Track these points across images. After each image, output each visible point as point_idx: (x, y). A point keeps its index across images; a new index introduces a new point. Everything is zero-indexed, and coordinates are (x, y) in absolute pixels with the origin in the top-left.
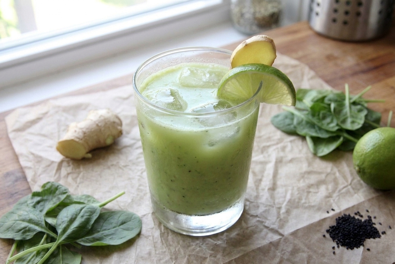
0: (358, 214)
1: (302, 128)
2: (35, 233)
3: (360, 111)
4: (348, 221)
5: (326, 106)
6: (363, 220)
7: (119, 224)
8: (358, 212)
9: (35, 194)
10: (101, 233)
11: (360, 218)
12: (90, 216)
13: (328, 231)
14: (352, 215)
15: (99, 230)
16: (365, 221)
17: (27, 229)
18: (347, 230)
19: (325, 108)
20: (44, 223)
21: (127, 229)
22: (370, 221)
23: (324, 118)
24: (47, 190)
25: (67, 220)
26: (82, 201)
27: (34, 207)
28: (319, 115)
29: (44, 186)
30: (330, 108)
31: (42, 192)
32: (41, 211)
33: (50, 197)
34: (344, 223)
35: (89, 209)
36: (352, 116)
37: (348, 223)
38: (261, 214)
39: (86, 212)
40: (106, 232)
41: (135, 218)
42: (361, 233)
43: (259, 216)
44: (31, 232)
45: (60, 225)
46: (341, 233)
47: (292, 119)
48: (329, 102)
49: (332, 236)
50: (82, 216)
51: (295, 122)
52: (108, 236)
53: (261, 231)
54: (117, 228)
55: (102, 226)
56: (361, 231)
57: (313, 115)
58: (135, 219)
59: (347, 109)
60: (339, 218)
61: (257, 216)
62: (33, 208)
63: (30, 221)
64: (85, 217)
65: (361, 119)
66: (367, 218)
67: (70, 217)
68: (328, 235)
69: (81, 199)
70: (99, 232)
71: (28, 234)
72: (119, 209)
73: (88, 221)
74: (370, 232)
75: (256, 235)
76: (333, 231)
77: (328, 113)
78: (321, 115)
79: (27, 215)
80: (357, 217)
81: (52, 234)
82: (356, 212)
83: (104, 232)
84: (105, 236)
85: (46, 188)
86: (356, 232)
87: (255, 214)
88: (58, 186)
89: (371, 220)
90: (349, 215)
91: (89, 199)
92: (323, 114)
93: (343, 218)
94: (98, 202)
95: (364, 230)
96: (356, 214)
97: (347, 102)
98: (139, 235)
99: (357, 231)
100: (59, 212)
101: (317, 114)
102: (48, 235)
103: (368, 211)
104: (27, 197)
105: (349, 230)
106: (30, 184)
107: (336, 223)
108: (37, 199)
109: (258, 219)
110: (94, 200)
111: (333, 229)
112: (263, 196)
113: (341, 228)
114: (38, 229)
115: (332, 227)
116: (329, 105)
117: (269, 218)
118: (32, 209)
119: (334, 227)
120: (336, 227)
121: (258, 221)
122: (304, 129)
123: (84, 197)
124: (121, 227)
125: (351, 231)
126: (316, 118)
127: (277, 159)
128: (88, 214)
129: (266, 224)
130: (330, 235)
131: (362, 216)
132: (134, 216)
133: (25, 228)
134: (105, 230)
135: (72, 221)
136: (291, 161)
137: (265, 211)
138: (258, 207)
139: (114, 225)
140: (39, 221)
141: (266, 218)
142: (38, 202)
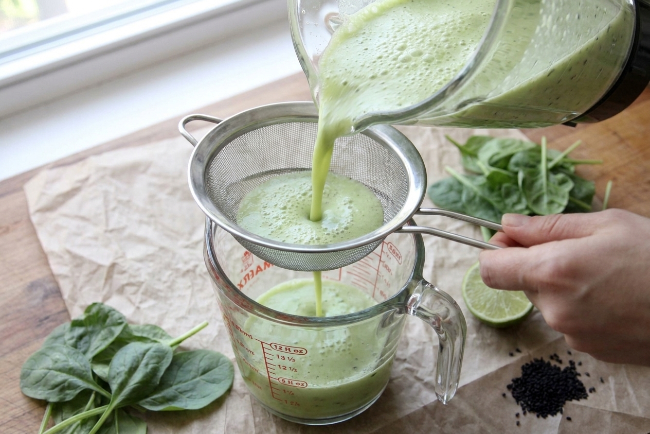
0: (555, 358)
1: (474, 208)
2: (78, 391)
3: (562, 182)
4: (540, 371)
5: (511, 175)
6: (563, 367)
7: (200, 372)
8: (555, 355)
9: (76, 324)
10: (174, 387)
11: (558, 365)
12: (157, 363)
13: (509, 387)
14: (546, 360)
15: (172, 382)
16: (565, 371)
17: (66, 384)
18: (538, 387)
19: (509, 177)
20: (90, 374)
21: (213, 382)
22: (573, 371)
23: (508, 194)
24: (93, 316)
25: (124, 369)
26: (145, 335)
27: (75, 346)
28: (500, 189)
29: (88, 310)
30: (516, 179)
31: (86, 319)
32: (85, 353)
33: (98, 327)
34: (534, 374)
35: (157, 354)
36: (550, 192)
37: (540, 375)
38: (411, 357)
39: (152, 358)
40: (182, 386)
41: (224, 362)
42: (558, 392)
43: (408, 360)
44: (72, 389)
45: (114, 378)
46: (530, 391)
47: (460, 192)
48: (516, 169)
49: (515, 395)
50: (147, 365)
51: (464, 197)
52: (184, 393)
53: (410, 386)
54: (198, 379)
55: (175, 377)
56: (559, 389)
57: (491, 190)
58: (224, 365)
59: (543, 179)
60: (527, 364)
61: (405, 360)
62: (73, 348)
63: (71, 371)
64: (150, 366)
65: (563, 197)
66: (569, 365)
67: (128, 366)
68: (509, 394)
69: (143, 331)
70: (171, 386)
71: (68, 392)
72: (201, 348)
73: (155, 371)
74: (572, 390)
75: (403, 394)
76: (517, 387)
77: (514, 187)
78: (503, 190)
79: (65, 361)
80: (553, 363)
81: (104, 392)
82: (552, 354)
83: (178, 386)
84: (181, 393)
85: (91, 314)
86: (551, 390)
87: (403, 358)
88: (110, 311)
89: (574, 368)
90: (542, 360)
91: (156, 331)
92: (507, 188)
93: (532, 365)
94: (170, 337)
95: (563, 387)
96: (552, 358)
97: (543, 167)
98: (230, 391)
99: (553, 390)
100: (113, 355)
101: (497, 187)
102: (97, 394)
103: (570, 353)
104: (62, 326)
105: (541, 388)
106: (67, 304)
107: (522, 373)
108: (79, 331)
109: (406, 365)
110: (164, 333)
111: (516, 384)
112: (414, 325)
113: (529, 382)
114: (83, 384)
115: (516, 381)
116: (516, 173)
117: (423, 364)
118: (73, 350)
119: (519, 382)
120: (521, 381)
121: (407, 369)
122: (477, 210)
123: (148, 328)
124: (203, 377)
125: (544, 389)
126: (495, 193)
127: (435, 262)
128: (154, 361)
129: (419, 375)
130: (513, 393)
131: (560, 362)
132: (222, 359)
133: (64, 382)
134: (180, 382)
135: (132, 370)
136: (457, 265)
137: (417, 353)
138: (407, 344)
139: (193, 374)
140: (83, 371)
141: (419, 365)
142: (81, 337)
